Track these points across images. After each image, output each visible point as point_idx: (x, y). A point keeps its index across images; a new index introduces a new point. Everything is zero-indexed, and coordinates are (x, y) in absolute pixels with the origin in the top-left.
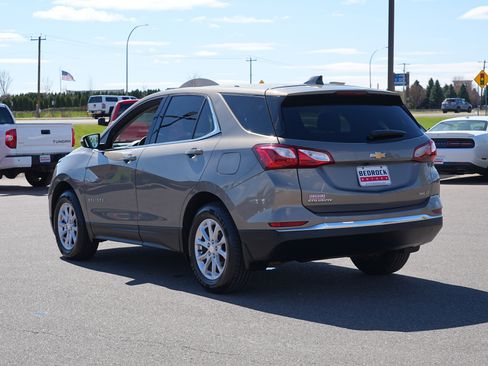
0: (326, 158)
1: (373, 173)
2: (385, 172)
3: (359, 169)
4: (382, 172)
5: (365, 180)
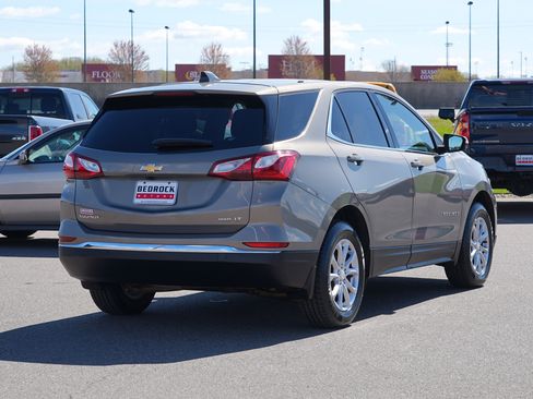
0: (96, 168)
1: (156, 188)
2: (172, 189)
3: (140, 184)
4: (168, 189)
5: (142, 196)
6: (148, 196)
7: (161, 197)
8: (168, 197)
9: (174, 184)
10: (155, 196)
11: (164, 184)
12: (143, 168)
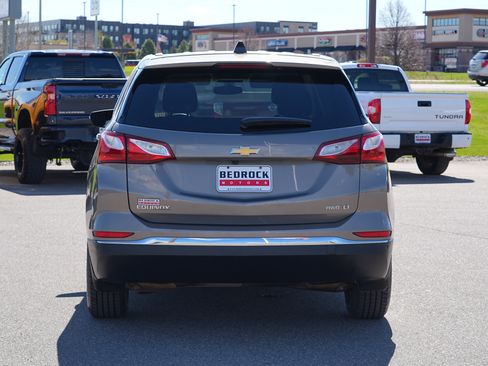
0: (164, 152)
1: (244, 174)
2: (265, 175)
3: (222, 168)
4: (260, 175)
5: (227, 183)
6: (236, 183)
7: (253, 183)
8: (262, 183)
9: (267, 169)
10: (244, 183)
11: (255, 169)
12: (235, 151)
